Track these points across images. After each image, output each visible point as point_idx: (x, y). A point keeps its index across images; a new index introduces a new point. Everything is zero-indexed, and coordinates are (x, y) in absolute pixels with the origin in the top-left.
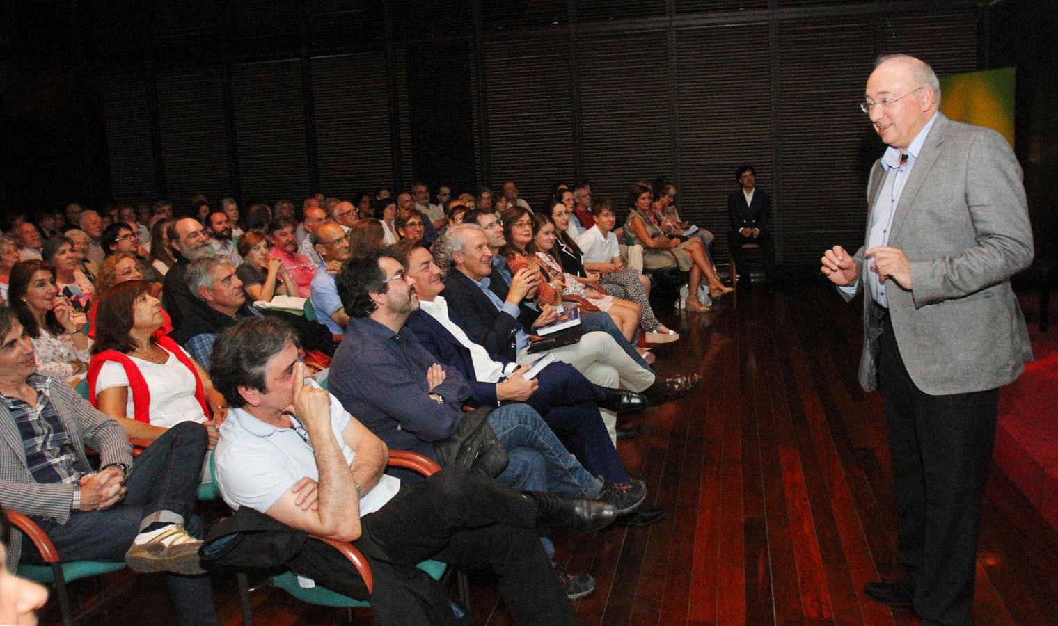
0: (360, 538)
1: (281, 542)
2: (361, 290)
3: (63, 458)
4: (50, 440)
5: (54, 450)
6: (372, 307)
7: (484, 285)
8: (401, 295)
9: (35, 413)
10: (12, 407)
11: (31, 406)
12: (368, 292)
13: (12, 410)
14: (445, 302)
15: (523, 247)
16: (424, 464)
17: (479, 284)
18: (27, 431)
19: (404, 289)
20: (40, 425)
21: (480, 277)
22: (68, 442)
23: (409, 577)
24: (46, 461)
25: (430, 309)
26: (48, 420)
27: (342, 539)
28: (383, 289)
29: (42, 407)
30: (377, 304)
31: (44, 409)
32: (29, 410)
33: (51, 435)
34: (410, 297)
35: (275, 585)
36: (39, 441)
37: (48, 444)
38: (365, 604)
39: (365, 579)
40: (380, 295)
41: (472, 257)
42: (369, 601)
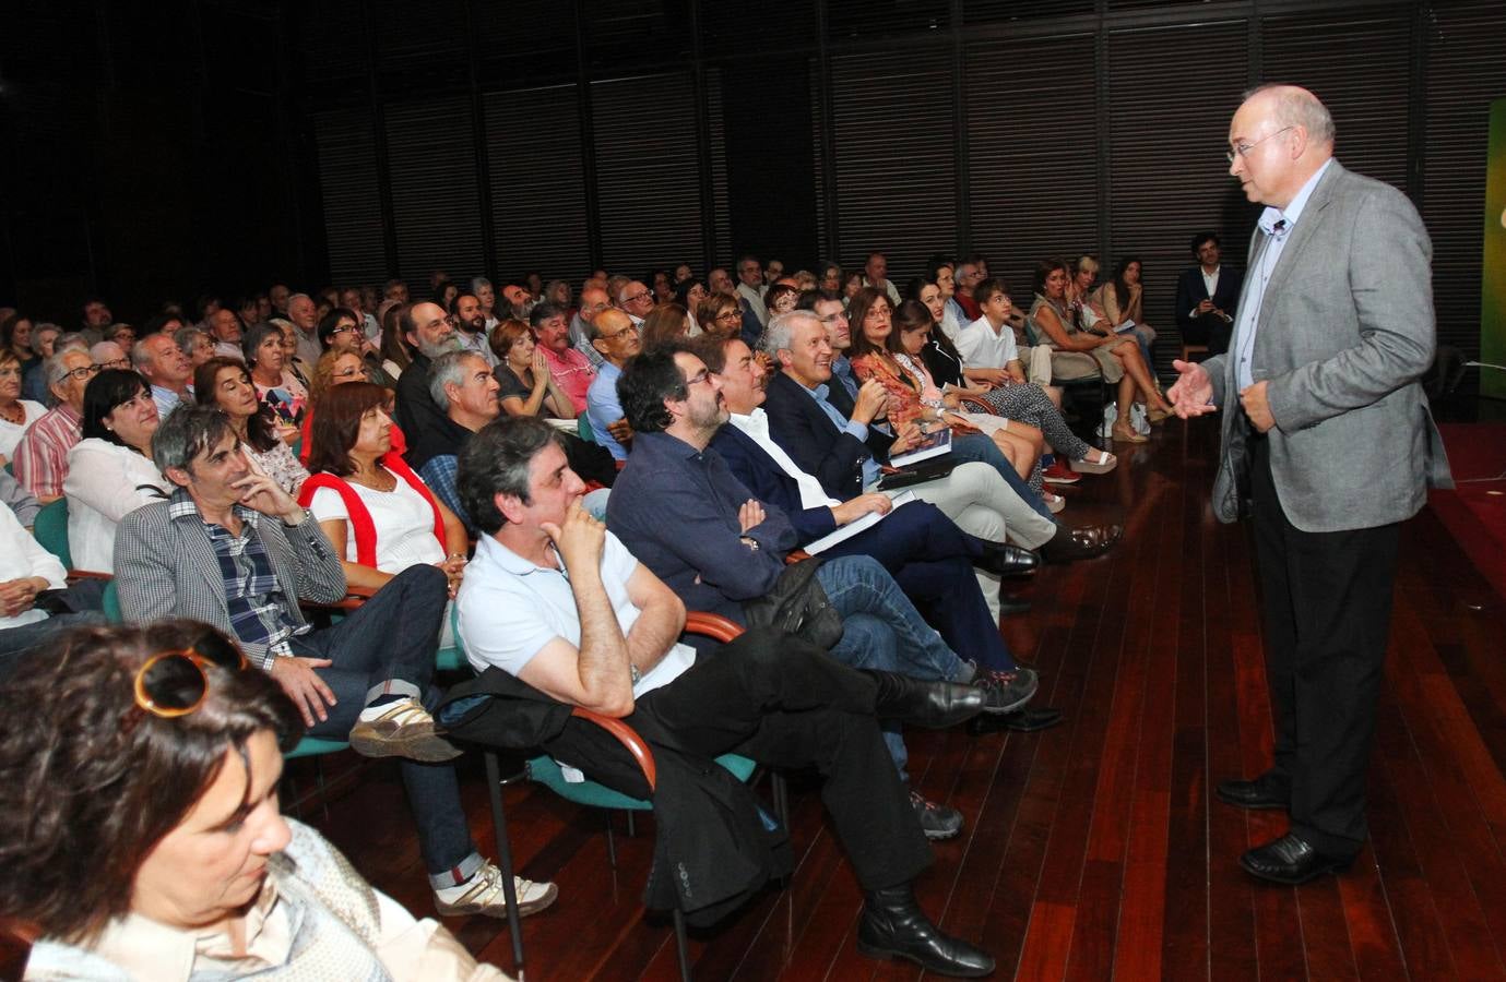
0: (634, 713)
1: (537, 716)
2: (654, 396)
3: (271, 607)
4: (253, 584)
5: (259, 597)
6: (668, 420)
7: (820, 394)
8: (707, 404)
9: (238, 547)
10: (213, 537)
11: (233, 538)
12: (662, 400)
13: (213, 541)
14: (765, 415)
15: (881, 344)
16: (726, 629)
17: (814, 394)
18: (228, 567)
19: (710, 397)
20: (242, 562)
21: (815, 383)
22: (276, 588)
23: (704, 773)
24: (249, 609)
25: (745, 425)
26: (253, 557)
27: (612, 712)
28: (683, 395)
29: (246, 541)
30: (675, 416)
31: (248, 544)
32: (231, 542)
33: (254, 578)
34: (718, 403)
35: (534, 778)
36: (241, 583)
37: (252, 589)
38: (647, 805)
39: (647, 773)
40: (679, 404)
41: (803, 356)
42: (652, 801)
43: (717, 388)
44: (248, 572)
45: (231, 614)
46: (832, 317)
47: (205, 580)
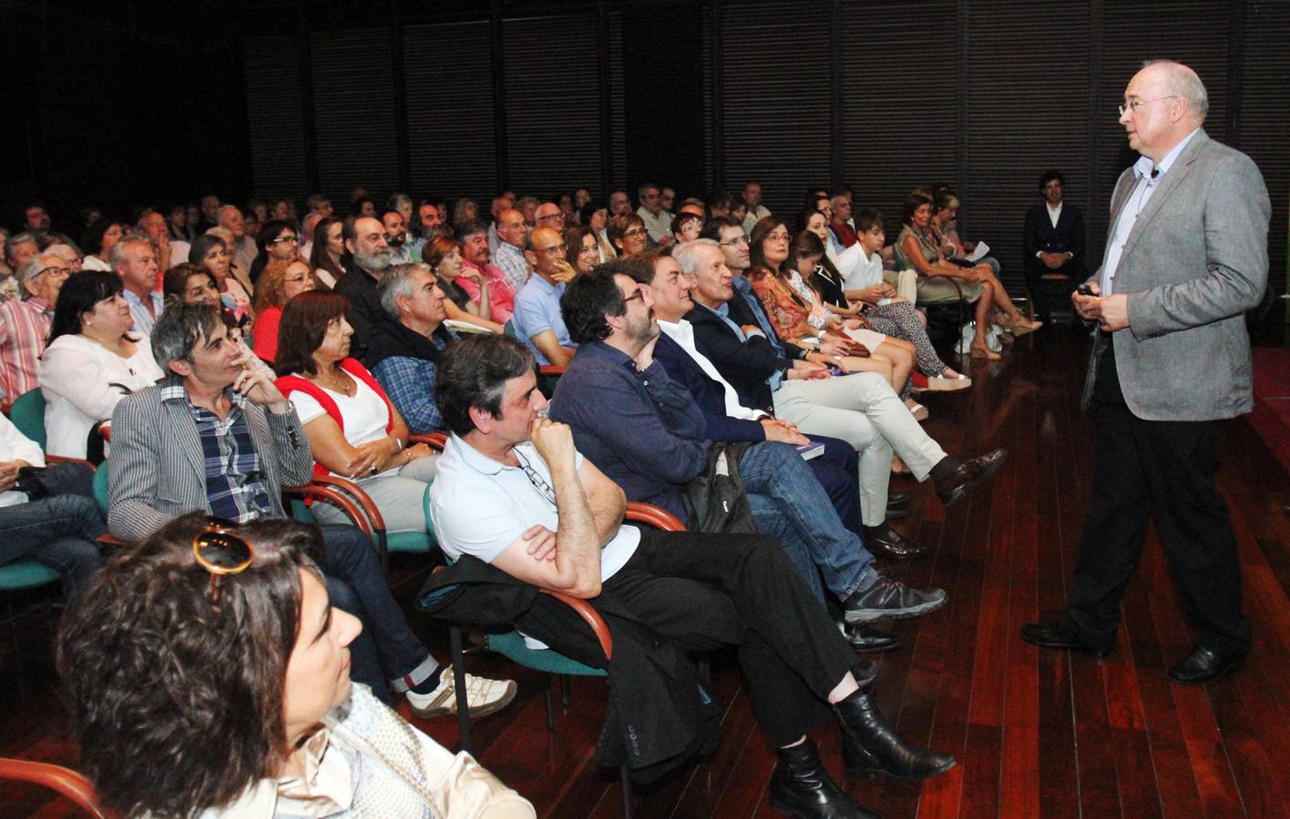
0: (599, 596)
1: (508, 596)
2: (596, 311)
3: (246, 489)
4: (235, 462)
5: (240, 477)
6: (607, 332)
7: (723, 312)
8: (640, 318)
9: (223, 428)
10: (199, 419)
11: (220, 421)
12: (603, 315)
13: (198, 422)
14: (691, 326)
15: (776, 267)
16: (657, 515)
17: (718, 313)
18: (211, 446)
19: (645, 313)
20: (226, 442)
21: (718, 302)
22: (256, 469)
23: (654, 645)
24: (229, 489)
25: (675, 333)
26: (237, 437)
27: (582, 593)
28: (621, 311)
29: (232, 422)
30: (614, 329)
31: (233, 425)
32: (217, 424)
33: (237, 456)
34: (650, 318)
35: (491, 649)
36: (224, 461)
37: (235, 467)
38: (601, 672)
39: (602, 643)
40: (617, 318)
41: (710, 280)
42: (606, 670)
43: (649, 305)
44: (231, 450)
45: (209, 492)
46: (734, 241)
47: (188, 460)
